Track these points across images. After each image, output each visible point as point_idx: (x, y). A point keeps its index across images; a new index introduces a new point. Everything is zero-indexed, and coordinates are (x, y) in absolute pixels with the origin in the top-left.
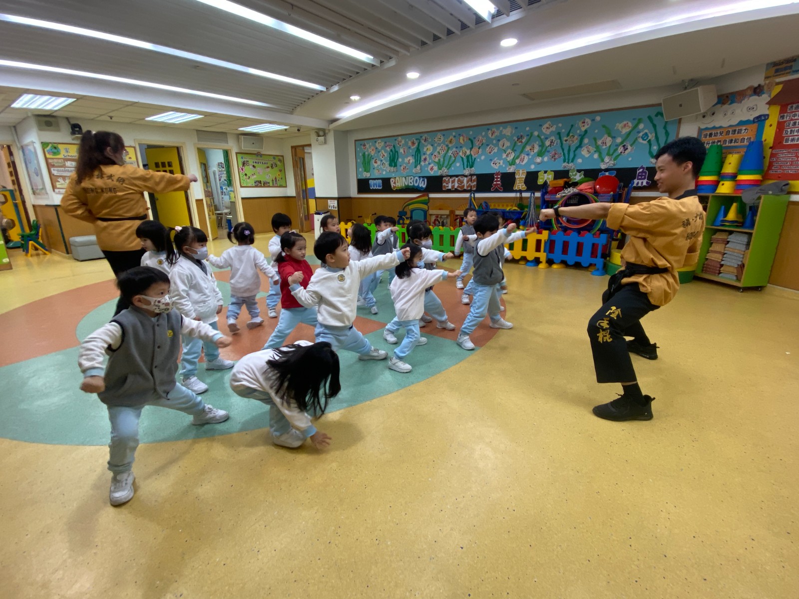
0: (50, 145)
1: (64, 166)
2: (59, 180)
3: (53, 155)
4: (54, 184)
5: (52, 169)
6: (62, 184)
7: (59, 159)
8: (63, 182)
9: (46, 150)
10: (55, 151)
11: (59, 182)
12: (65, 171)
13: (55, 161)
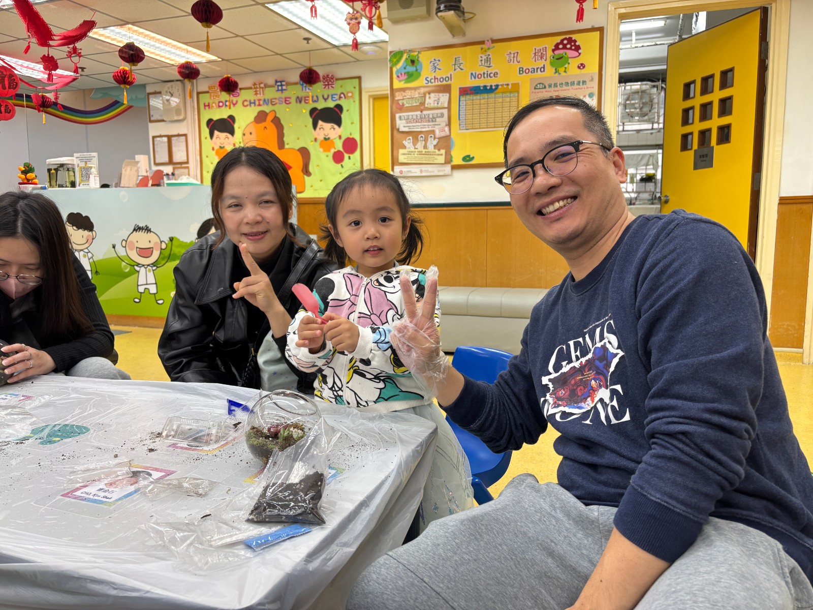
0: (405, 56)
1: (422, 107)
2: (406, 143)
3: (407, 81)
4: (395, 152)
5: (397, 116)
6: (409, 153)
7: (415, 89)
8: (412, 149)
9: (394, 70)
10: (411, 69)
11: (405, 147)
12: (421, 119)
13: (408, 94)
